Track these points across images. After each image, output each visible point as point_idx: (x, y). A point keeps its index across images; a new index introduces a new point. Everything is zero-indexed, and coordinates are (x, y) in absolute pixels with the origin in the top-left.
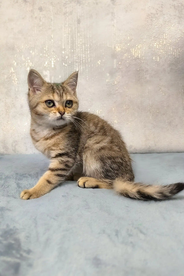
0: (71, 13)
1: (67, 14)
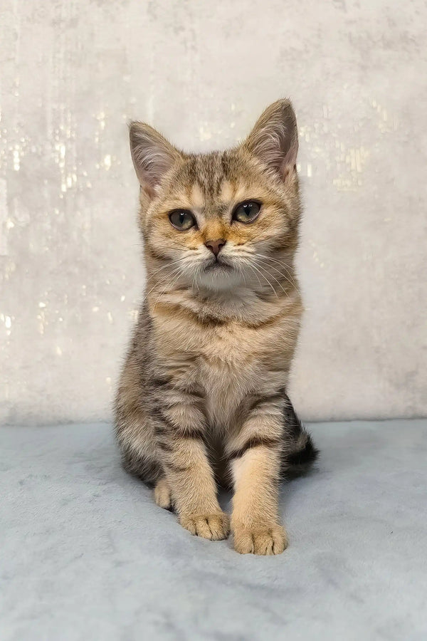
0: (73, 23)
1: (62, 25)
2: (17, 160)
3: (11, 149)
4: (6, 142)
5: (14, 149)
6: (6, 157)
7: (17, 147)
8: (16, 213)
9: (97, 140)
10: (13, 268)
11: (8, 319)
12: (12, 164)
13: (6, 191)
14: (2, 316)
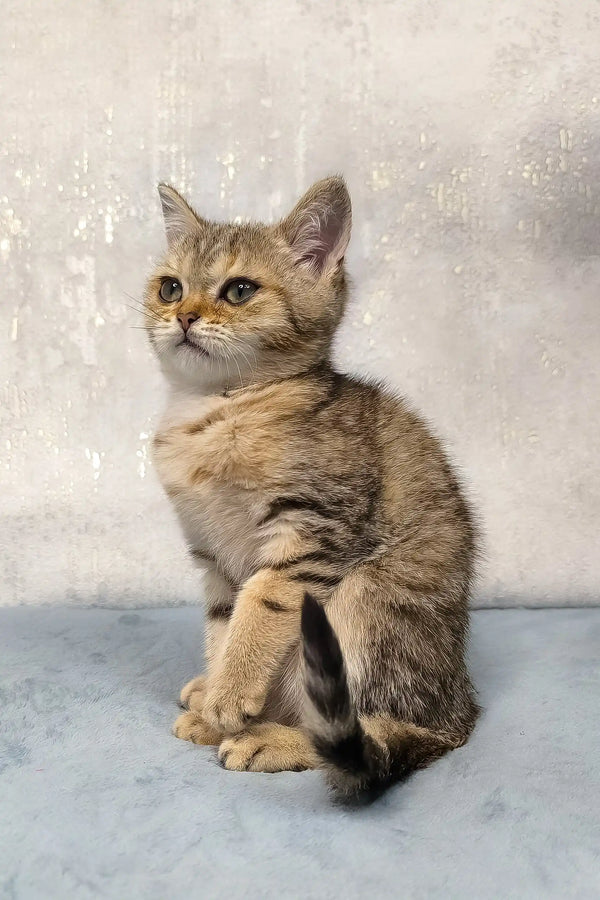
2: (109, 228)
3: (101, 212)
4: (93, 202)
5: (105, 211)
6: (93, 225)
7: (110, 209)
8: (108, 303)
9: (223, 194)
10: (103, 382)
11: (96, 455)
12: (103, 236)
13: (93, 273)
14: (87, 451)
